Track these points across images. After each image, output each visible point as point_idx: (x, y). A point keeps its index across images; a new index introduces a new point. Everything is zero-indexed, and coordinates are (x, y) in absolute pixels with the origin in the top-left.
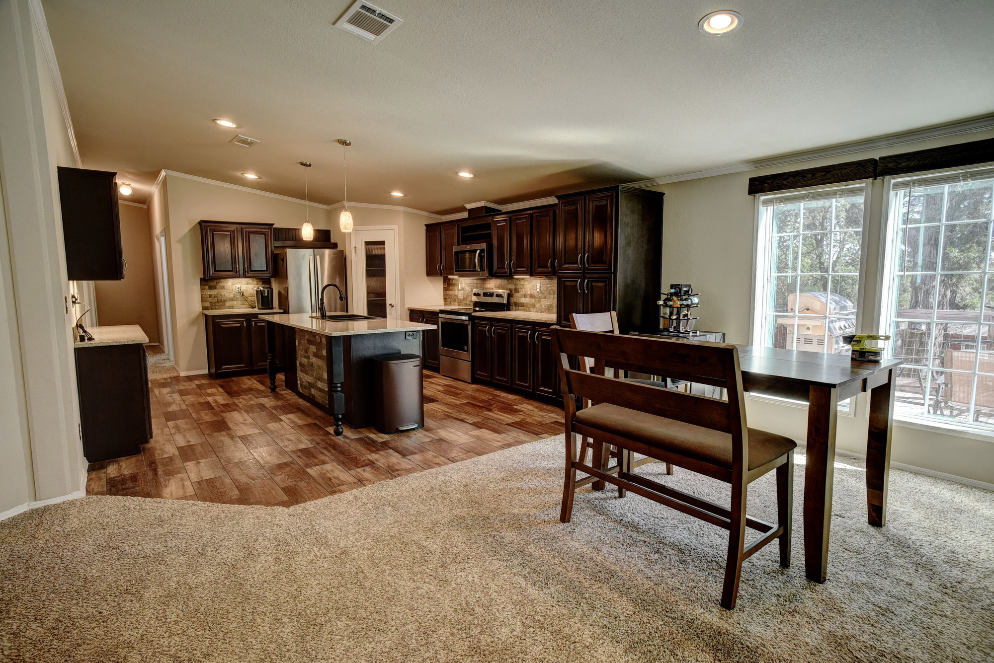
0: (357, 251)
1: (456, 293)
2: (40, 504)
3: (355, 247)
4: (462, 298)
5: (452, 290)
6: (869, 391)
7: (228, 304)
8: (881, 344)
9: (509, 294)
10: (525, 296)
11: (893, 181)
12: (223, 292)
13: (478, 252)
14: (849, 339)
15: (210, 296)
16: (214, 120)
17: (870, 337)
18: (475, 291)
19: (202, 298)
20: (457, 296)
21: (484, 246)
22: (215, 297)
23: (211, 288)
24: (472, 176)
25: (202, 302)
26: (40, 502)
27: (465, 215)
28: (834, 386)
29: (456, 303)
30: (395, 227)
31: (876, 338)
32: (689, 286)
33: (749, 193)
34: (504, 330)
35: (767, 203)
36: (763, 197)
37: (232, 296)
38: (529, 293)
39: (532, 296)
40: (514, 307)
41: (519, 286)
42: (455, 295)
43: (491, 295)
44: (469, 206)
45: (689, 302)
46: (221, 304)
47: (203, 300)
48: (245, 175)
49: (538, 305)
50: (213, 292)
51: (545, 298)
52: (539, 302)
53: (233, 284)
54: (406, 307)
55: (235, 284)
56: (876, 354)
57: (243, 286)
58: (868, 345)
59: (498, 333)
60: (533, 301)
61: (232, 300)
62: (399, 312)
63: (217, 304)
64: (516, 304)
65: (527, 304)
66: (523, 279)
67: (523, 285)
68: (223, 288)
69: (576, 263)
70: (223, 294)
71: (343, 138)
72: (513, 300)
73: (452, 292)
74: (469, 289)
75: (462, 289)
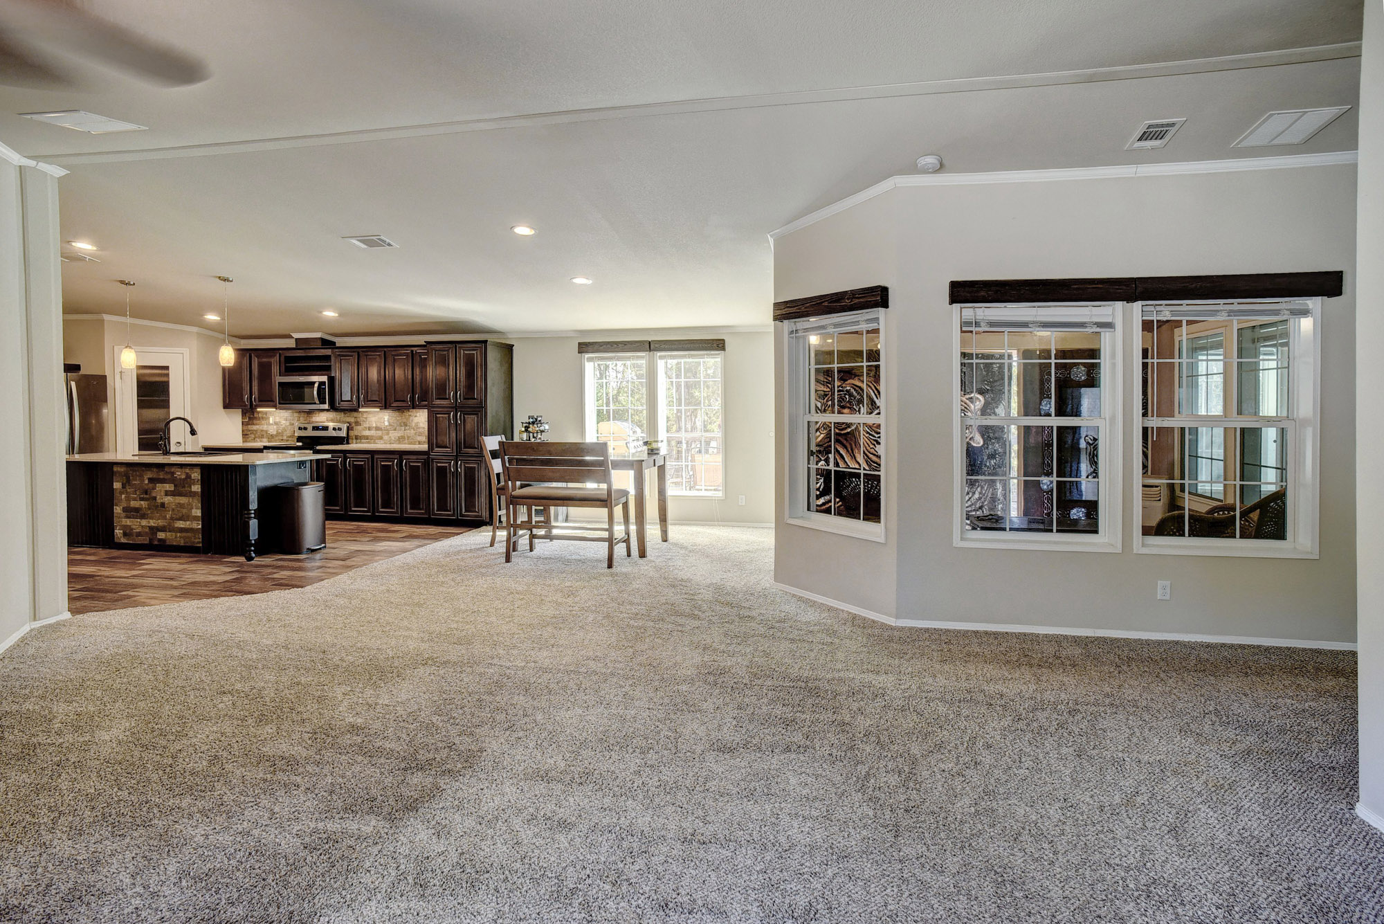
0: (124, 377)
2: (37, 624)
3: (121, 372)
5: (256, 424)
6: (656, 467)
8: (660, 445)
9: (348, 427)
10: (369, 429)
11: (658, 354)
13: (316, 385)
14: (646, 443)
16: (69, 242)
17: (655, 441)
18: (297, 424)
20: (266, 431)
21: (324, 379)
24: (337, 315)
26: (40, 622)
27: (291, 343)
28: (643, 461)
29: (265, 440)
30: (186, 351)
31: (657, 441)
32: (541, 417)
33: (579, 353)
34: (362, 461)
35: (590, 360)
36: (587, 356)
38: (374, 425)
39: (377, 429)
40: (354, 441)
41: (361, 419)
42: (262, 431)
43: (326, 428)
44: (297, 336)
45: (542, 428)
49: (386, 437)
51: (395, 430)
52: (388, 434)
54: (200, 445)
56: (658, 449)
58: (654, 446)
59: (354, 465)
60: (379, 433)
64: (357, 437)
65: (372, 436)
66: (366, 412)
67: (366, 418)
69: (449, 399)
71: (226, 276)
72: (351, 433)
73: (257, 427)
74: (288, 424)
75: (276, 423)
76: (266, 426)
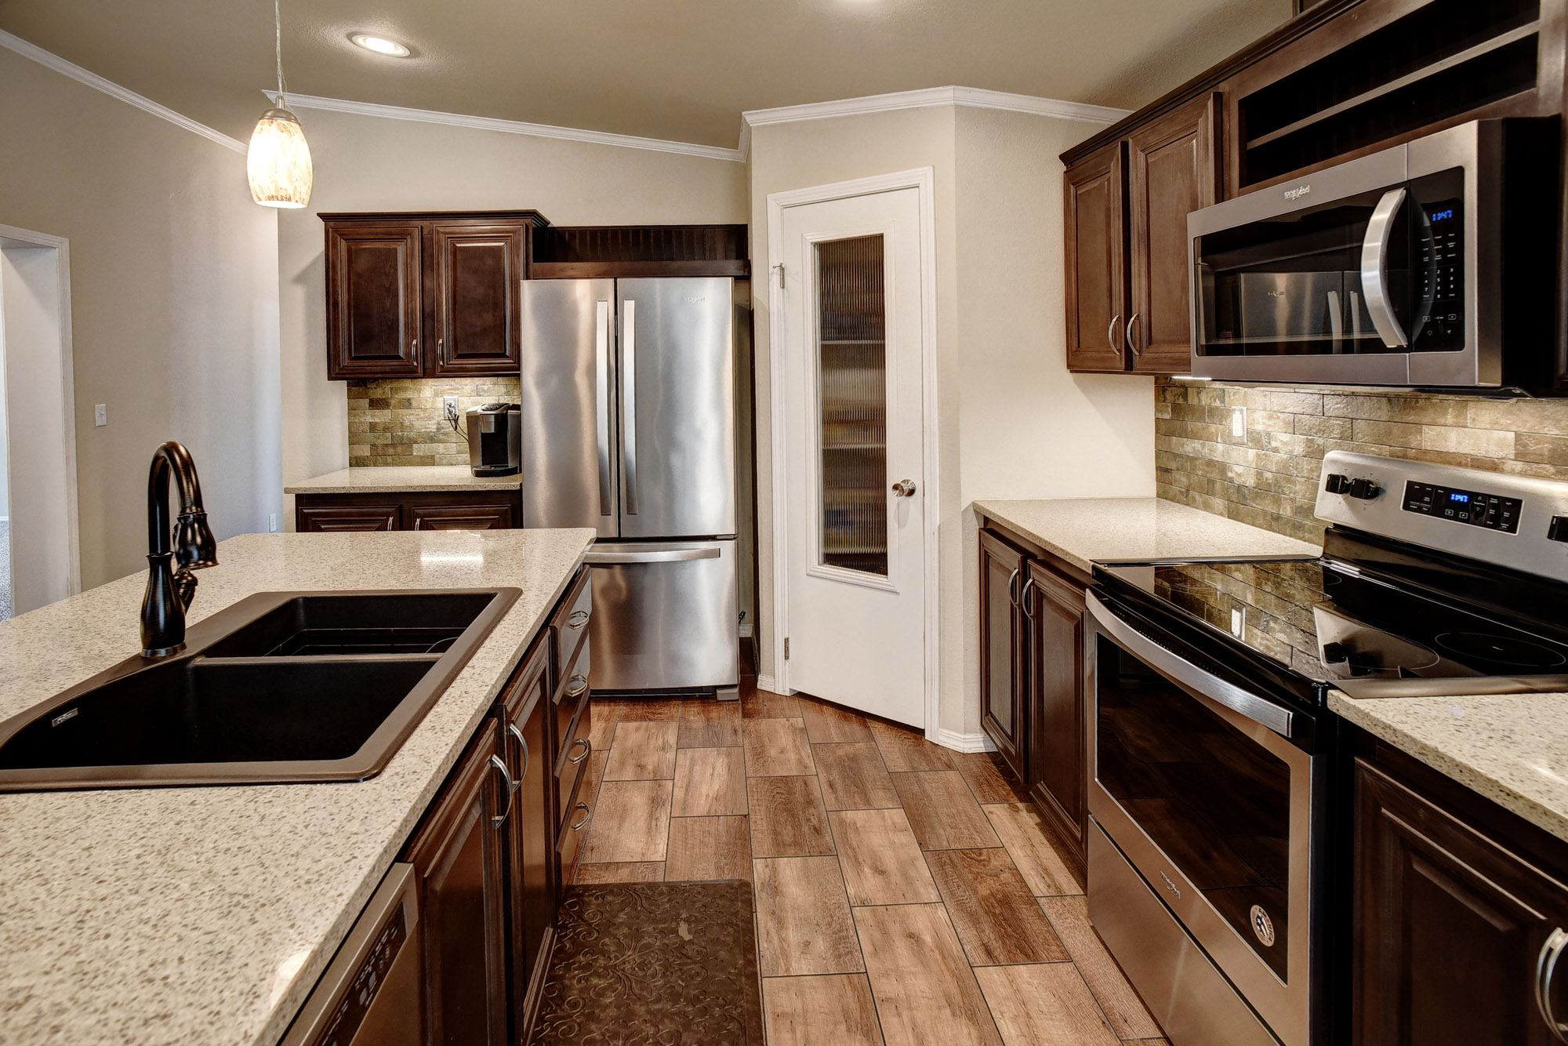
0: (787, 281)
1: (1219, 451)
3: (782, 269)
4: (1250, 481)
5: (1195, 436)
7: (418, 450)
12: (408, 417)
13: (1382, 216)
15: (373, 427)
18: (1338, 459)
19: (350, 432)
20: (1223, 468)
22: (386, 429)
23: (377, 404)
25: (351, 443)
30: (924, 175)
37: (433, 428)
42: (1211, 463)
46: (399, 449)
47: (354, 439)
48: (360, 40)
50: (381, 417)
53: (436, 394)
54: (965, 503)
55: (442, 393)
57: (465, 399)
61: (431, 439)
62: (935, 518)
63: (391, 451)
68: (407, 404)
70: (407, 423)
73: (1197, 444)
74: (1299, 449)
75: (1256, 439)
76: (1220, 447)
